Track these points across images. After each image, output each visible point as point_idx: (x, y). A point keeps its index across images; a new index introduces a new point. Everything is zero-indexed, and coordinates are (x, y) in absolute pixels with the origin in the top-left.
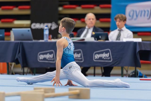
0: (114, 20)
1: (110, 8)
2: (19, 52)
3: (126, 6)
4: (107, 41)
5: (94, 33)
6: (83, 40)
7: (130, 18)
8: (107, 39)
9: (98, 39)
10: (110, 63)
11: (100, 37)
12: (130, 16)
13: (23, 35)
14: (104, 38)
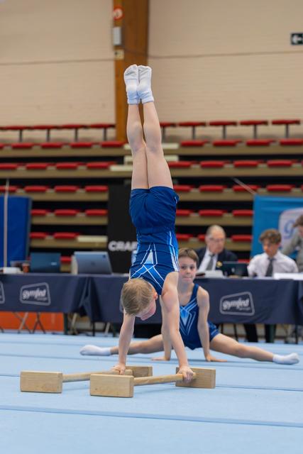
0: (260, 242)
1: (250, 216)
2: (87, 295)
3: (280, 213)
4: (245, 278)
5: (220, 264)
6: (203, 274)
7: (288, 235)
8: (246, 274)
9: (230, 273)
10: (251, 317)
11: (233, 270)
12: (286, 231)
13: (93, 264)
14: (240, 271)
